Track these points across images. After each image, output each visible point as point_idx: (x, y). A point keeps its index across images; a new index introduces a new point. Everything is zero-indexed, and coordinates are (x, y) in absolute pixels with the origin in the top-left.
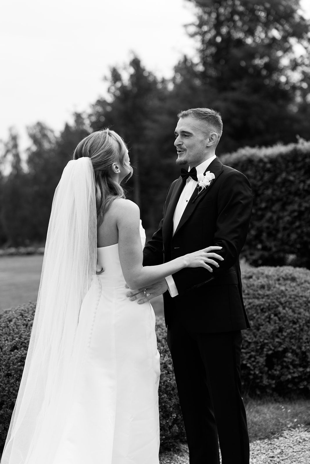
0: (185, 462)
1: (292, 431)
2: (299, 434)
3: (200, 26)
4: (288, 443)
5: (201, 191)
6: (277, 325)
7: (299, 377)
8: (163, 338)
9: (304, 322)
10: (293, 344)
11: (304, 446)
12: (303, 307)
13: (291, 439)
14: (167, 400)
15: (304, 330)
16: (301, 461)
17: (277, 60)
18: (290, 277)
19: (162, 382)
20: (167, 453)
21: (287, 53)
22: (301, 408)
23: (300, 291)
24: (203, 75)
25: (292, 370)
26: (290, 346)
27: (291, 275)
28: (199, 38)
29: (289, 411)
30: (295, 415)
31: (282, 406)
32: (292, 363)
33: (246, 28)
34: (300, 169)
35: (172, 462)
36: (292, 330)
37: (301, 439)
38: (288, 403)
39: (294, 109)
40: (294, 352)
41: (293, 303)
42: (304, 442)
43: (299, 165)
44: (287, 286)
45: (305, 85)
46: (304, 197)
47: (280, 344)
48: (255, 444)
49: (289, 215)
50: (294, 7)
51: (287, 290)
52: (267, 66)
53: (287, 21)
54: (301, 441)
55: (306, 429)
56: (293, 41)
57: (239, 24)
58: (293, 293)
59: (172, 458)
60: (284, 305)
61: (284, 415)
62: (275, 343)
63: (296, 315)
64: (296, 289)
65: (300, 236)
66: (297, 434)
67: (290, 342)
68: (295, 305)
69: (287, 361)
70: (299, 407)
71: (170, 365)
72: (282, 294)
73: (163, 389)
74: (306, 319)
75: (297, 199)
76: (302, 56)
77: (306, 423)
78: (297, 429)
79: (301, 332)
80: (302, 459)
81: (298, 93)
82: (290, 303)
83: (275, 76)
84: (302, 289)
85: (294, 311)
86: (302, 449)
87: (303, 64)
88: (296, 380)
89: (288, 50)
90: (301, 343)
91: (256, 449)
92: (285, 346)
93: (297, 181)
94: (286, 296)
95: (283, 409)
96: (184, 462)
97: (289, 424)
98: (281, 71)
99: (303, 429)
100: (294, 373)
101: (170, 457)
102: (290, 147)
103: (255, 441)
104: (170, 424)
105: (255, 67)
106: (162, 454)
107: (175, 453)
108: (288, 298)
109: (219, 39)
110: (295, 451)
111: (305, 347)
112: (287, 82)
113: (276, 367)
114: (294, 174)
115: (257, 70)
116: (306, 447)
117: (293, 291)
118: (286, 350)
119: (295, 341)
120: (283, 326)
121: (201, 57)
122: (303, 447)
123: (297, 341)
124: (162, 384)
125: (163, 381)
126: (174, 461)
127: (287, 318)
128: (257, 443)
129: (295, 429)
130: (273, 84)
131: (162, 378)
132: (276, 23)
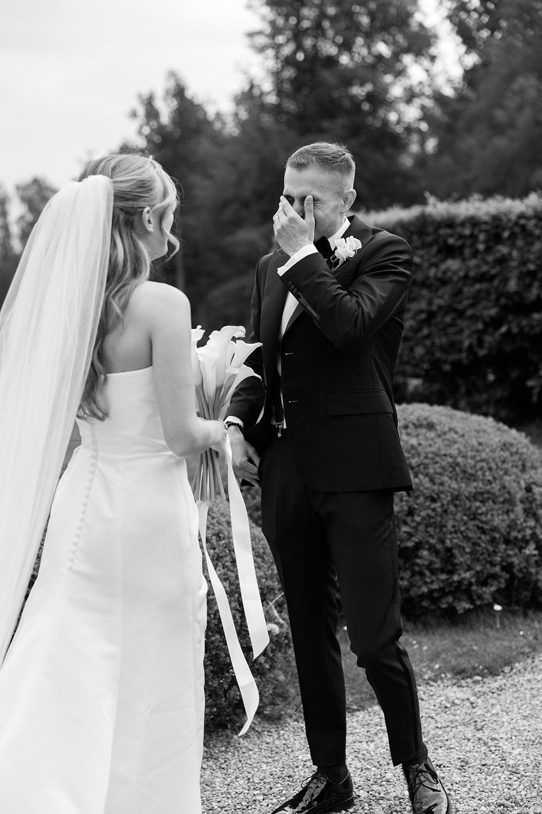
0: (252, 750)
1: (431, 686)
2: (444, 693)
3: (273, 36)
4: (427, 711)
5: (338, 267)
6: (404, 503)
7: (441, 590)
8: (214, 535)
9: (449, 498)
10: (430, 536)
11: (454, 715)
12: (447, 473)
13: (432, 702)
14: (220, 644)
15: (449, 511)
16: (451, 746)
17: (385, 89)
18: (425, 422)
19: (212, 614)
20: (220, 734)
21: (400, 78)
22: (445, 642)
23: (442, 447)
24: (277, 110)
25: (429, 578)
26: (427, 539)
27: (426, 419)
28: (270, 53)
29: (425, 648)
30: (435, 657)
31: (414, 640)
32: (428, 567)
33: (340, 39)
34: (430, 245)
35: (229, 751)
36: (430, 512)
37: (449, 702)
38: (423, 634)
39: (407, 161)
40: (432, 548)
41: (431, 467)
42: (453, 708)
43: (429, 239)
44: (421, 437)
45: (424, 126)
46: (437, 290)
47: (410, 535)
48: (371, 712)
49: (413, 318)
50: (410, 8)
51: (420, 444)
52: (370, 97)
53: (400, 30)
54: (448, 705)
55: (454, 681)
56: (407, 59)
57: (330, 33)
58: (430, 449)
59: (229, 743)
60: (416, 470)
61: (418, 656)
62: (401, 533)
63: (436, 487)
64: (435, 443)
65: (429, 351)
66: (441, 692)
67: (427, 532)
68: (435, 469)
69: (422, 564)
70: (441, 641)
71: (226, 582)
72: (413, 451)
73: (213, 625)
74: (452, 494)
75: (425, 292)
76: (421, 83)
77: (455, 671)
78: (439, 682)
79: (444, 515)
80: (453, 742)
81: (415, 137)
82: (426, 467)
83: (381, 113)
84: (446, 442)
85: (432, 480)
86: (452, 721)
87: (423, 94)
88: (436, 595)
89: (400, 73)
90: (444, 533)
91: (372, 722)
92: (417, 538)
93: (426, 265)
94: (419, 455)
95: (415, 644)
96: (250, 750)
97: (426, 673)
98: (390, 104)
99: (449, 682)
100: (432, 582)
101: (225, 742)
102: (414, 212)
103: (371, 707)
104: (226, 686)
105: (353, 98)
106: (213, 734)
107: (234, 732)
108: (422, 458)
109: (300, 56)
110: (439, 726)
111: (451, 539)
112: (399, 122)
113: (402, 574)
114: (421, 252)
115: (356, 103)
116: (457, 718)
117: (430, 446)
118: (418, 546)
119: (435, 531)
120: (415, 506)
121: (273, 82)
122: (452, 717)
123: (438, 530)
124: (212, 616)
125: (213, 612)
126: (233, 748)
127: (422, 491)
128: (373, 710)
129: (436, 682)
130: (378, 124)
131: (211, 607)
132: (383, 33)
